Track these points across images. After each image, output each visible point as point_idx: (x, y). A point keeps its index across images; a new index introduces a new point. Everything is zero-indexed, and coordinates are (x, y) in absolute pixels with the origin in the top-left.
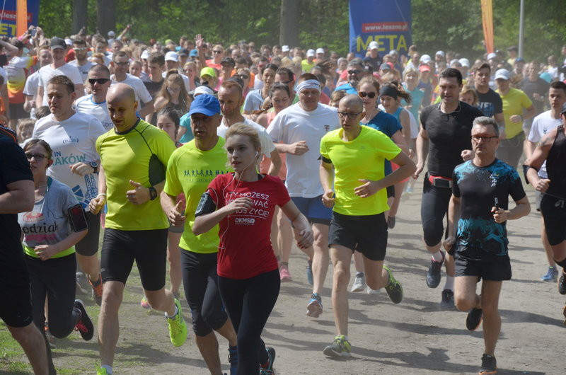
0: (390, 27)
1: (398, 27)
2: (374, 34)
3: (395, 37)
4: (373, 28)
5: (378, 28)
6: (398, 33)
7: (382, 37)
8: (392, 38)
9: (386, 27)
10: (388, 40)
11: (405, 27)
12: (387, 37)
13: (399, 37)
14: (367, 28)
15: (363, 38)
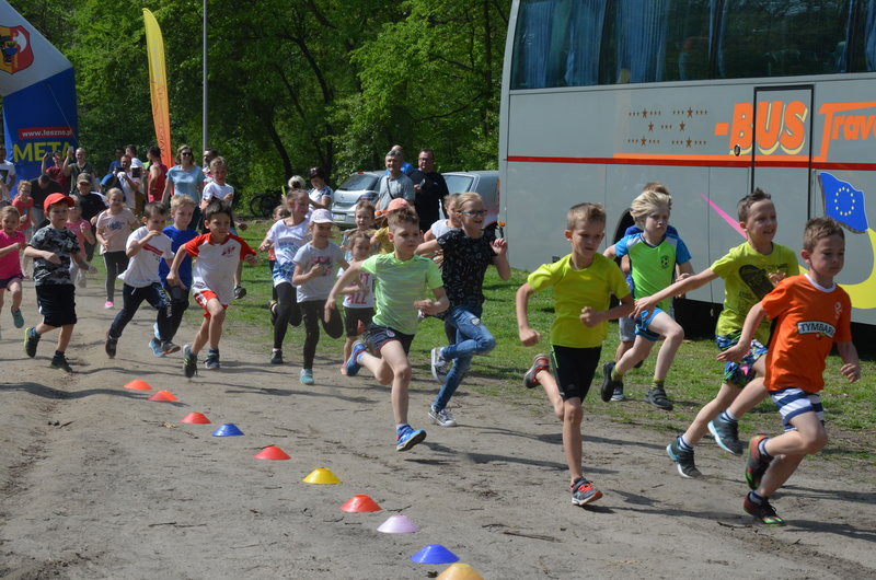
0: (52, 133)
1: (63, 133)
2: (33, 140)
3: (59, 144)
4: (31, 134)
5: (38, 134)
6: (62, 139)
7: (44, 144)
8: (54, 145)
9: (47, 133)
10: (51, 147)
11: (70, 133)
12: (49, 144)
13: (63, 144)
14: (25, 134)
15: (19, 145)
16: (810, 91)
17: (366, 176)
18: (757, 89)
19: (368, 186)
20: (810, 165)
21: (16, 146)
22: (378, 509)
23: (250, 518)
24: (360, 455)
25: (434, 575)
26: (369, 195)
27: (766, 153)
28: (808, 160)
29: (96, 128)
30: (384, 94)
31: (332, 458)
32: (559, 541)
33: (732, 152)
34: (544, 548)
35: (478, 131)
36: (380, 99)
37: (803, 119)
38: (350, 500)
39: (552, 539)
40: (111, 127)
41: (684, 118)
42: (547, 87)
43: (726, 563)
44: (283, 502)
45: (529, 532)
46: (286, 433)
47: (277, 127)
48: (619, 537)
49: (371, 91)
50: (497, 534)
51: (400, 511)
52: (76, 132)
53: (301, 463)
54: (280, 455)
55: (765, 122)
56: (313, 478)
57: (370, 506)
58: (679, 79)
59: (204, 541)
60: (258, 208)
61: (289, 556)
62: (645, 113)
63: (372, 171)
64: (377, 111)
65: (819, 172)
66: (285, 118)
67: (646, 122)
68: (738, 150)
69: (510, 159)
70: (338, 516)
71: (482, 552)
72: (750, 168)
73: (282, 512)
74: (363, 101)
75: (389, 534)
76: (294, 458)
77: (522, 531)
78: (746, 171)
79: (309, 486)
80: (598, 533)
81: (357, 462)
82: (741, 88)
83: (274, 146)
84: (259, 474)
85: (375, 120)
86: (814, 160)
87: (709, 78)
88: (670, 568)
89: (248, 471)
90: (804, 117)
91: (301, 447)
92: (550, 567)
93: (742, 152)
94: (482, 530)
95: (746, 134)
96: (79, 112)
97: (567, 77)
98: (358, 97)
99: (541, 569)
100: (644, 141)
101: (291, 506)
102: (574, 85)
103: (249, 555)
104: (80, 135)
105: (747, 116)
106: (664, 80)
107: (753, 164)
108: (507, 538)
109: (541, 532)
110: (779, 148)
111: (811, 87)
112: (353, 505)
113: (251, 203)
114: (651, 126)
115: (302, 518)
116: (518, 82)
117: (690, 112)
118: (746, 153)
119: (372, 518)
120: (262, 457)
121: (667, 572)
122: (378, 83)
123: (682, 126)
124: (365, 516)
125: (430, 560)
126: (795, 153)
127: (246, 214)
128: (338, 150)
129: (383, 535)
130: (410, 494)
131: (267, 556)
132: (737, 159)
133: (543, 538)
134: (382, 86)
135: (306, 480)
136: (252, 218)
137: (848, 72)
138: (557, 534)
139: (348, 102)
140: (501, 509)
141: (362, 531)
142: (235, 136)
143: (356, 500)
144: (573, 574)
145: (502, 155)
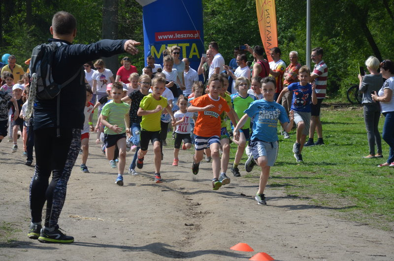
0: (182, 36)
1: (191, 36)
2: (167, 42)
3: (188, 45)
4: (165, 37)
5: (171, 37)
6: (190, 41)
8: (184, 46)
9: (178, 36)
11: (197, 35)
13: (191, 45)
14: (160, 37)
15: (155, 47)
21: (153, 47)
29: (219, 31)
40: (231, 30)
47: (370, 27)
52: (202, 35)
60: (354, 97)
66: (377, 19)
83: (368, 43)
96: (205, 18)
104: (205, 37)
113: (348, 93)
127: (344, 102)
136: (349, 105)
142: (335, 36)
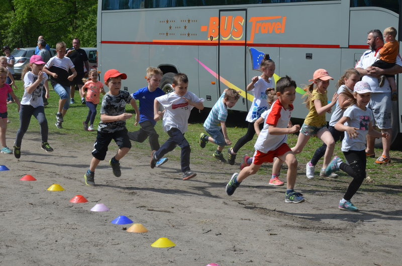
16: (245, 12)
17: (21, 50)
18: (220, 11)
19: (22, 55)
20: (246, 44)
22: (87, 201)
23: (31, 207)
24: (67, 178)
25: (125, 229)
26: (23, 59)
27: (225, 39)
28: (244, 42)
30: (26, 12)
31: (55, 179)
32: (173, 213)
33: (209, 39)
34: (167, 216)
35: (71, 29)
36: (23, 14)
37: (242, 24)
38: (73, 198)
39: (169, 212)
41: (186, 24)
42: (120, 9)
43: (249, 220)
44: (42, 200)
45: (157, 209)
46: (29, 169)
48: (198, 210)
49: (19, 10)
50: (144, 211)
51: (97, 202)
53: (42, 182)
54: (32, 178)
55: (224, 25)
56: (52, 188)
57: (83, 200)
58: (183, 6)
59: (14, 218)
61: (56, 223)
62: (167, 21)
63: (24, 48)
64: (23, 19)
65: (250, 48)
67: (169, 25)
68: (212, 38)
69: (102, 42)
70: (71, 205)
71: (141, 218)
72: (218, 46)
73: (43, 204)
74: (15, 15)
75: (97, 212)
76: (38, 180)
77: (155, 209)
78: (216, 47)
79: (51, 192)
80: (188, 209)
81: (67, 181)
82: (213, 10)
84: (25, 188)
85: (21, 23)
86: (248, 42)
87: (198, 5)
88: (226, 223)
89: (20, 186)
90: (243, 23)
91: (39, 175)
92: (174, 224)
93: (214, 39)
94: (137, 209)
95: (215, 31)
97: (129, 5)
98: (12, 13)
99: (171, 225)
100: (167, 34)
101: (47, 201)
102: (133, 8)
103: (38, 223)
105: (216, 23)
106: (176, 6)
107: (219, 44)
108: (150, 212)
109: (163, 209)
110: (231, 37)
111: (246, 10)
112: (75, 200)
114: (170, 27)
115: (54, 206)
116: (105, 7)
117: (189, 21)
118: (215, 39)
119: (86, 205)
120: (23, 179)
121: (226, 224)
122: (22, 6)
123: (185, 27)
124: (82, 205)
125: (120, 223)
126: (238, 39)
128: (4, 38)
129: (94, 212)
130: (97, 194)
131: (46, 223)
132: (212, 42)
133: (166, 211)
134: (24, 8)
135: (48, 189)
137: (262, 3)
138: (171, 210)
139: (8, 15)
140: (142, 200)
141: (84, 211)
143: (77, 197)
144: (185, 227)
145: (99, 40)
